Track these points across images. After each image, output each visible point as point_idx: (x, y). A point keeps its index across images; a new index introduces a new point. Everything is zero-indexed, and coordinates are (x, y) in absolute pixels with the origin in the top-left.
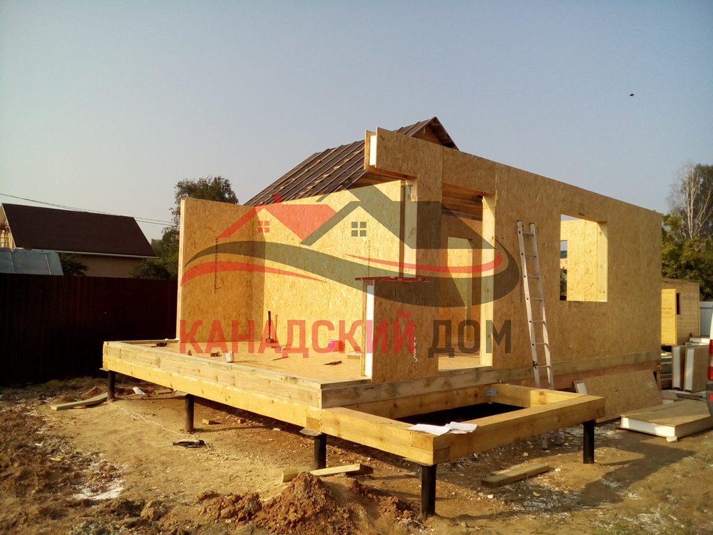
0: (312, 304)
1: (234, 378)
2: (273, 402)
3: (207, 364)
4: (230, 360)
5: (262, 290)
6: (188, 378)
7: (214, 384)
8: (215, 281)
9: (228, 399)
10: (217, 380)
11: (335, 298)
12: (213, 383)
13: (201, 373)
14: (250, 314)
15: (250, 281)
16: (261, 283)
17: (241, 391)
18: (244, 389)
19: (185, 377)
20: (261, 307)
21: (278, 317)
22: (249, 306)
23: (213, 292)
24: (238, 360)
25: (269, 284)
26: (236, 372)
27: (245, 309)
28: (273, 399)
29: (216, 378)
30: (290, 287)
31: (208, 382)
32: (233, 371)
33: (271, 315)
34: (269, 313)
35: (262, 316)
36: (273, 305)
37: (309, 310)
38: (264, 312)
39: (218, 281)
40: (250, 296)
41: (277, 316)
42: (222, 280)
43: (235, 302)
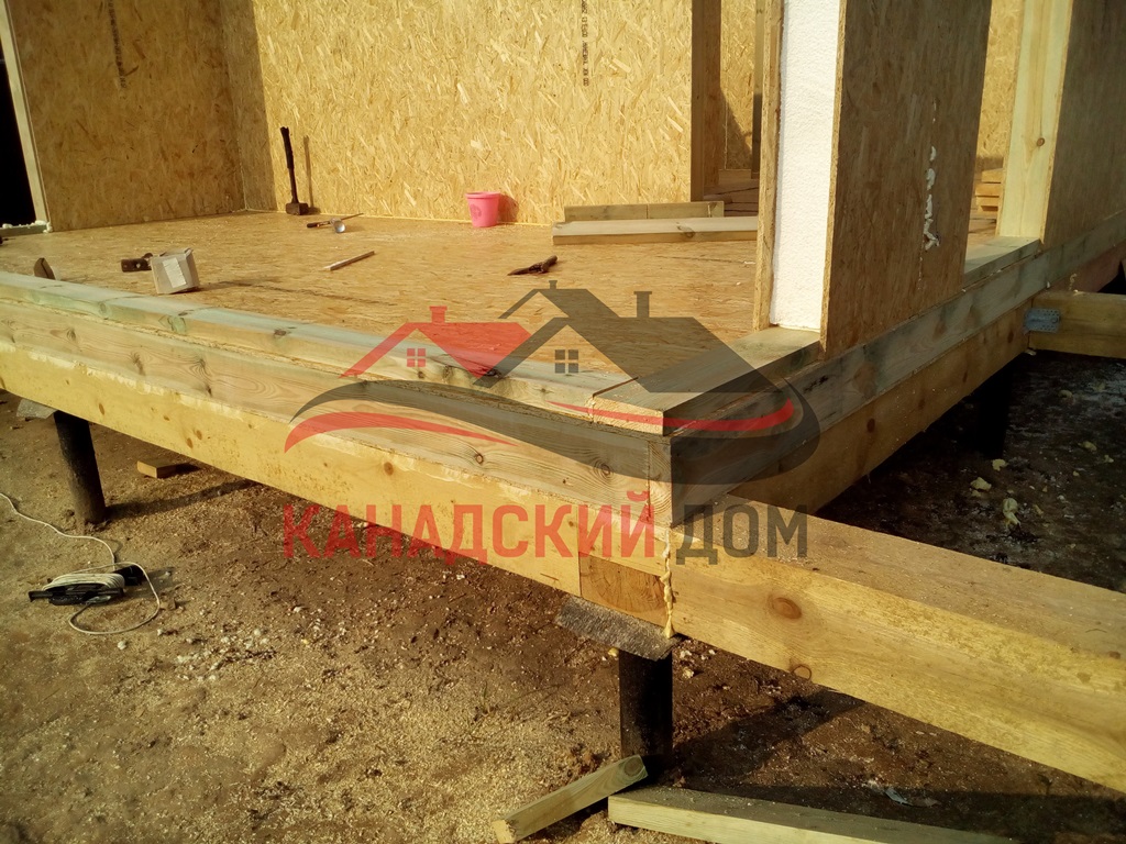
0: (404, 95)
1: (202, 363)
2: (389, 469)
3: (96, 310)
4: (181, 282)
5: (256, 73)
6: (44, 358)
7: (133, 383)
8: (117, 50)
9: (195, 439)
10: (141, 371)
11: (474, 67)
12: (130, 381)
13: (82, 342)
14: (234, 141)
15: (219, 49)
16: (248, 52)
17: (237, 414)
18: (252, 407)
19: (34, 356)
20: (259, 120)
21: (311, 145)
22: (226, 119)
23: (116, 82)
24: (213, 279)
25: (271, 52)
26: (207, 339)
27: (215, 130)
28: (387, 457)
29: (137, 361)
30: (334, 52)
31: (112, 376)
32: (195, 336)
33: (292, 138)
34: (285, 132)
35: (265, 144)
36: (291, 113)
37: (397, 115)
38: (271, 135)
39: (127, 50)
40: (225, 92)
41: (306, 141)
42: (139, 50)
43: (187, 110)
